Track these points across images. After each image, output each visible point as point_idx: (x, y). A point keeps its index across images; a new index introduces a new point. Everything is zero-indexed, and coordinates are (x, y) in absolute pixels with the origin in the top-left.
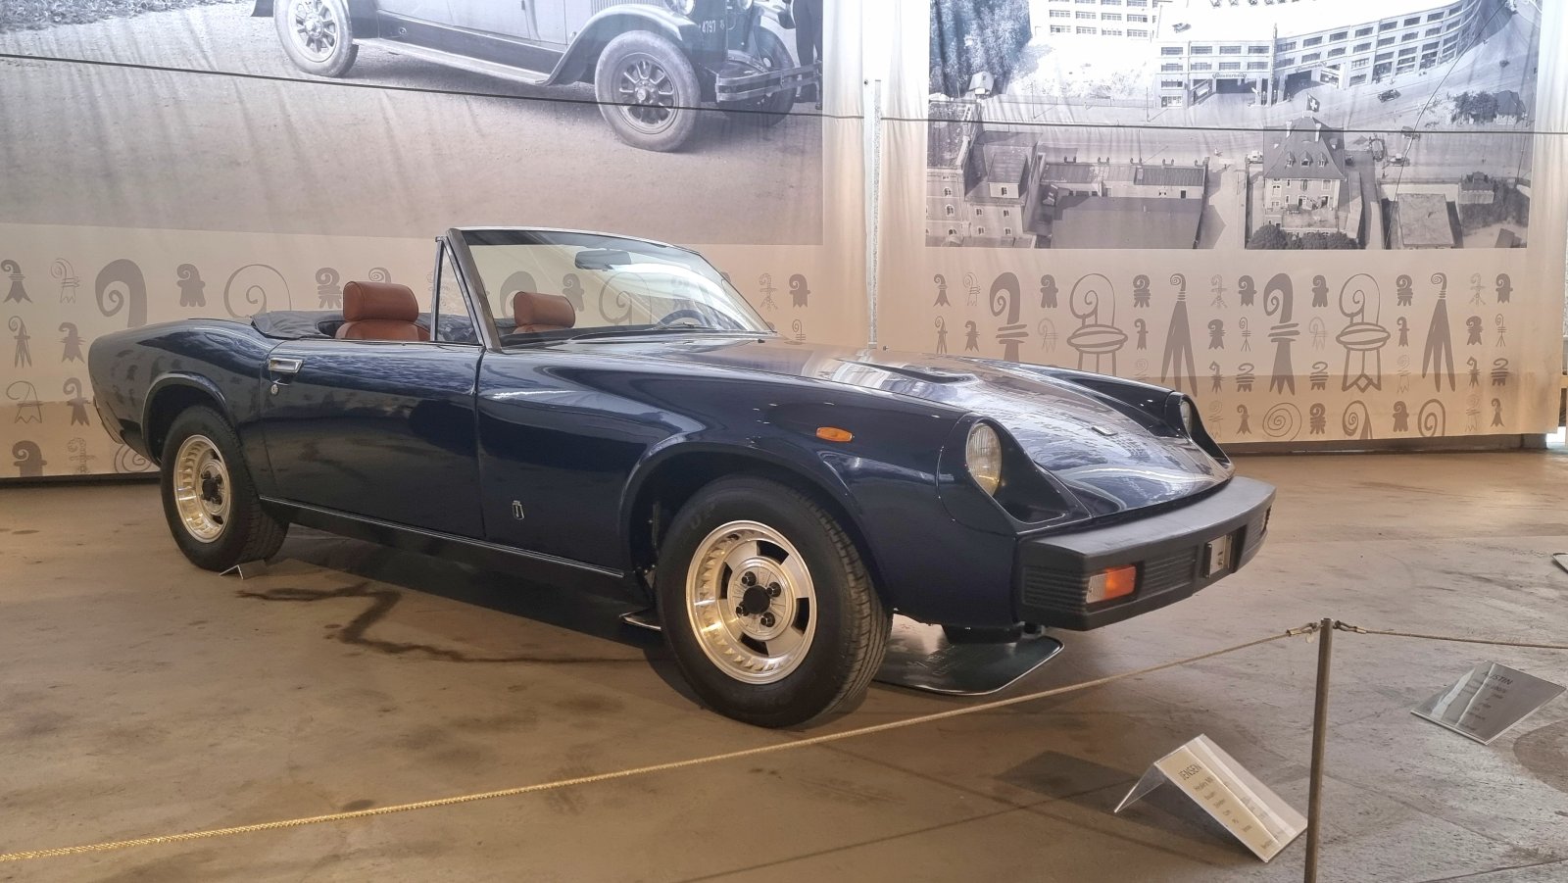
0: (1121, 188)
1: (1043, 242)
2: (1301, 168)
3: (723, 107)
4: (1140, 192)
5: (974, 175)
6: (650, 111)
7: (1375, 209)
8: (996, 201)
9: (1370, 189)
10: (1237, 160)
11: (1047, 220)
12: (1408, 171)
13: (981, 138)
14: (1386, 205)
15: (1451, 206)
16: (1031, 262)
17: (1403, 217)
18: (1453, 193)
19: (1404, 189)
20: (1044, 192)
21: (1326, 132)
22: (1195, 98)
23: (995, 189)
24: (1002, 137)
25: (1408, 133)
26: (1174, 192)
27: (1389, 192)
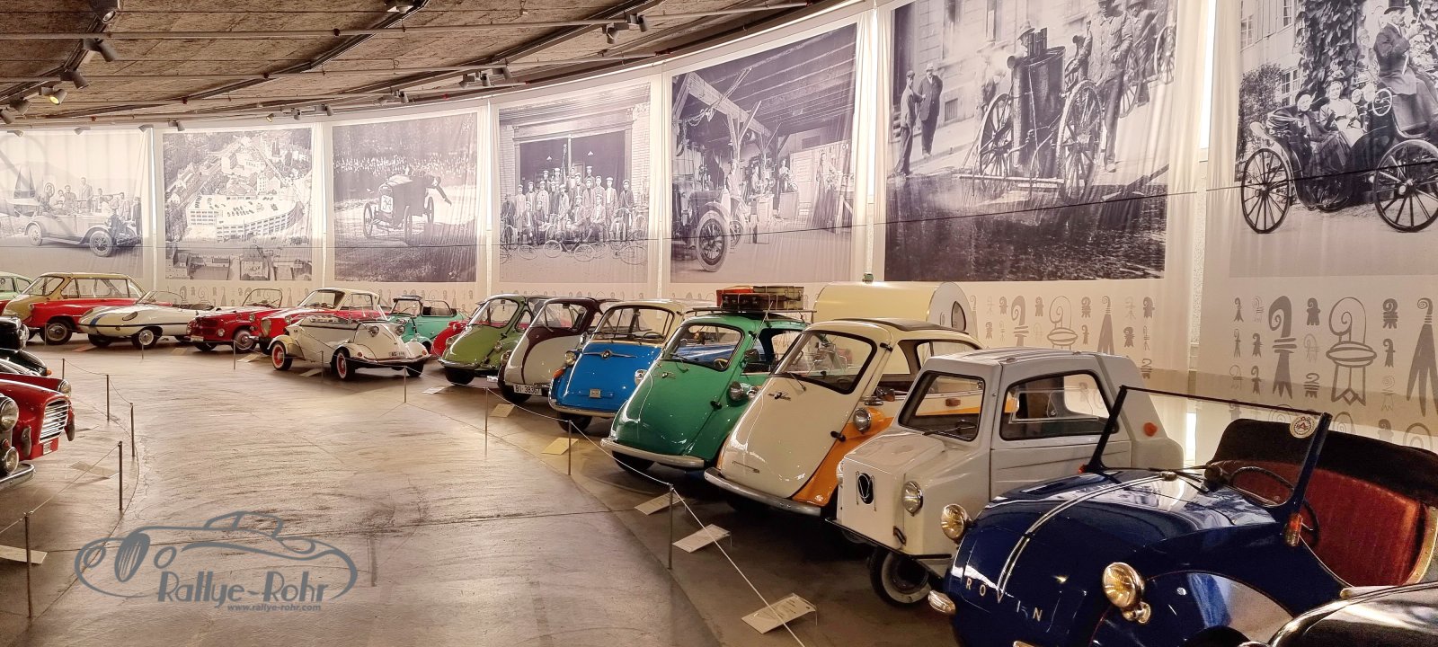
0: (210, 264)
1: (192, 278)
2: (253, 258)
3: (118, 246)
4: (215, 265)
5: (175, 261)
6: (102, 248)
7: (272, 269)
8: (179, 267)
9: (270, 264)
10: (236, 257)
11: (193, 272)
12: (281, 259)
13: (177, 251)
14: (275, 268)
15: (292, 269)
16: (189, 283)
17: (279, 272)
18: (292, 265)
19: (280, 264)
20: (192, 265)
21: (258, 248)
22: (225, 241)
23: (181, 265)
24: (181, 251)
25: (279, 248)
26: (221, 265)
27: (276, 265)
